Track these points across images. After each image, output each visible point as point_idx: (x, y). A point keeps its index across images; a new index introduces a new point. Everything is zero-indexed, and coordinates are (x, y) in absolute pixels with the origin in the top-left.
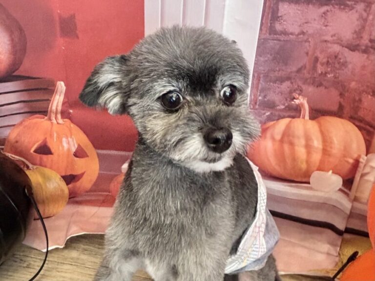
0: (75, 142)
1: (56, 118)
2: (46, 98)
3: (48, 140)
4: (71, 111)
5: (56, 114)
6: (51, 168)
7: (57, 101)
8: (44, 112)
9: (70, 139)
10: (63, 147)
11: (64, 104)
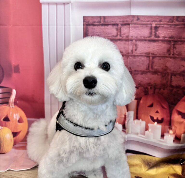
0: (19, 115)
1: (12, 105)
2: (8, 96)
3: (8, 115)
4: (18, 102)
5: (12, 103)
6: (9, 128)
7: (13, 97)
8: (7, 103)
9: (17, 114)
10: (14, 118)
11: (15, 99)
